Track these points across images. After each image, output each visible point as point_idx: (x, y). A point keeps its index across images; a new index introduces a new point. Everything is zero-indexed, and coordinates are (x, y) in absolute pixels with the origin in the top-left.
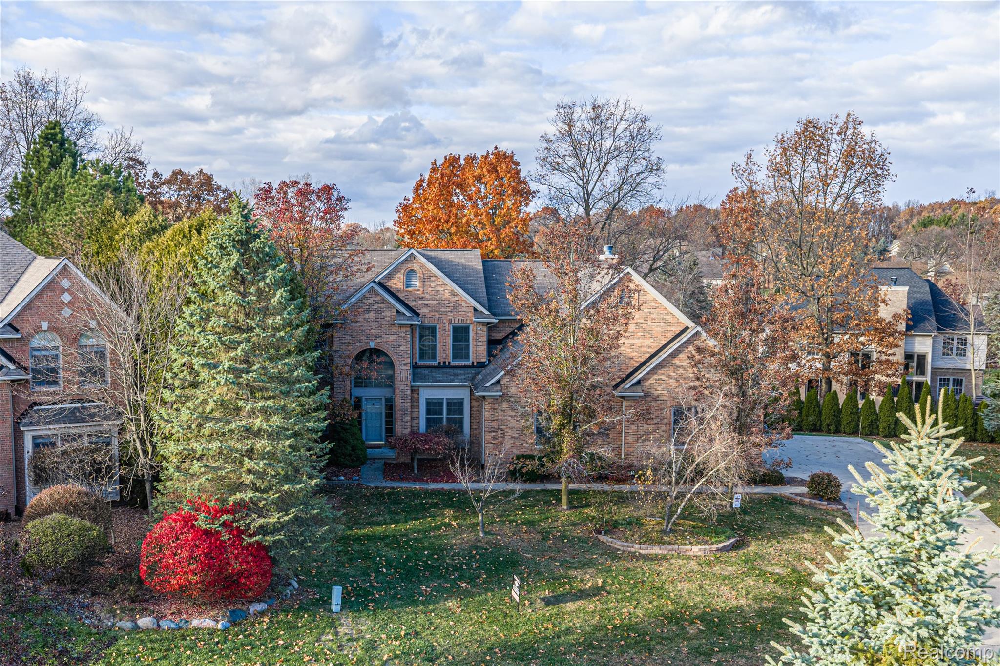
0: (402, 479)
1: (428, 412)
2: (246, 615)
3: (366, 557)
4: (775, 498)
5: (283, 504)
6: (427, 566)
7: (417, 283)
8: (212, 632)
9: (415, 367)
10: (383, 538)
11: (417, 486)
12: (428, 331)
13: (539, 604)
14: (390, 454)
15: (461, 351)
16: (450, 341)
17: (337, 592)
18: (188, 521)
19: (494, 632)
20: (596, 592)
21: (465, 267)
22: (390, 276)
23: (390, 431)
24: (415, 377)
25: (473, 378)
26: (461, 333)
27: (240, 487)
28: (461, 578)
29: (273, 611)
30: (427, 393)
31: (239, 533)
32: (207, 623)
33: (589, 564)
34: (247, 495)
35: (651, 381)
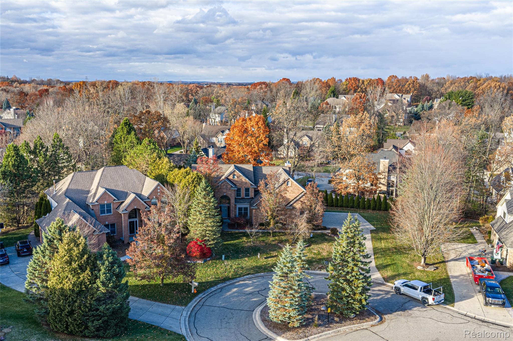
0: (233, 229)
1: (239, 210)
2: (207, 261)
3: (227, 249)
4: (323, 234)
5: (213, 240)
6: (241, 251)
7: (236, 177)
8: (201, 264)
9: (235, 198)
10: (230, 244)
11: (237, 231)
12: (239, 190)
13: (264, 259)
14: (229, 221)
15: (247, 195)
16: (244, 192)
17: (223, 256)
18: (196, 243)
19: (254, 264)
20: (276, 256)
21: (248, 170)
22: (229, 176)
23: (229, 215)
24: (236, 202)
25: (250, 202)
26: (247, 190)
27: (206, 236)
28: (248, 253)
29: (211, 260)
30: (239, 206)
31: (206, 245)
32: (200, 262)
33: (275, 250)
34: (207, 238)
35: (295, 204)
